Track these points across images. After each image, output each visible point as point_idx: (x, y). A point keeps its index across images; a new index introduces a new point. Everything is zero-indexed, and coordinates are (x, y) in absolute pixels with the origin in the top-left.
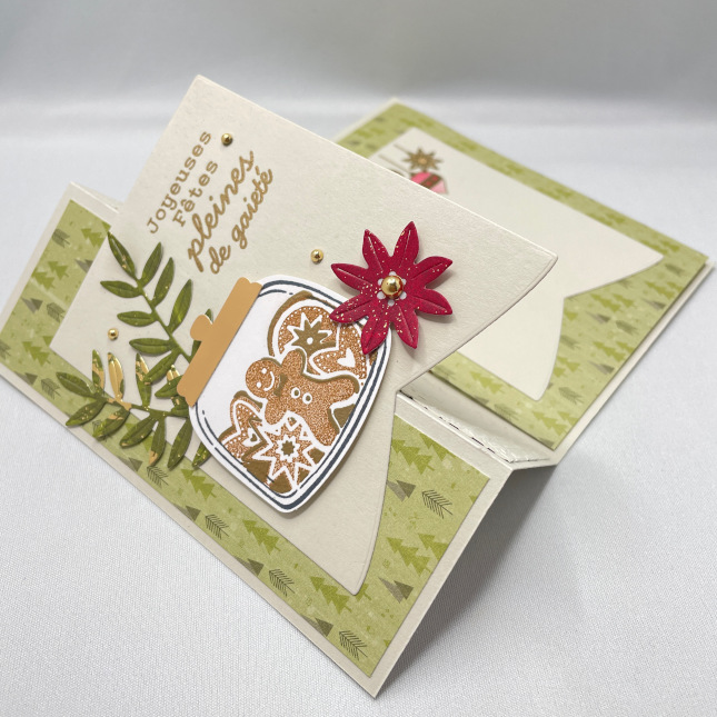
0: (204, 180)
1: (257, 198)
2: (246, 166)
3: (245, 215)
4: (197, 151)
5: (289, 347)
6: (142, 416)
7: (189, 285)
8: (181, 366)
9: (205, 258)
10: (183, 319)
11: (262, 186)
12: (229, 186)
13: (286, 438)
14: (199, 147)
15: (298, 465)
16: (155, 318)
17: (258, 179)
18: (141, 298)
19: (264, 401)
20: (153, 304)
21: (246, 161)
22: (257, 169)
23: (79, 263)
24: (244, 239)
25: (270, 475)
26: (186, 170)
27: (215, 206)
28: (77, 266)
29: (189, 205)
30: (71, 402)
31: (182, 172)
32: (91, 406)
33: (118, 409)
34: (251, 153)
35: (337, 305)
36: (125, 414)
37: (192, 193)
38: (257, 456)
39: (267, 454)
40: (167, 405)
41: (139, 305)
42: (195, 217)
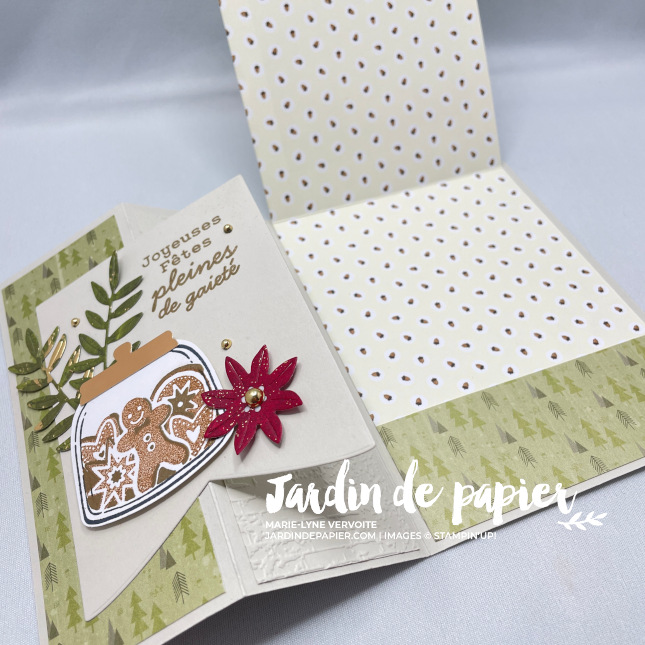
0: (196, 249)
1: (219, 281)
2: (228, 254)
3: (203, 288)
4: (206, 226)
5: (165, 401)
6: (53, 391)
7: (139, 317)
9: (161, 303)
10: (120, 338)
11: (227, 274)
12: (208, 262)
15: (115, 494)
16: (105, 327)
17: (228, 267)
18: (107, 307)
19: (125, 431)
20: (111, 317)
21: (229, 251)
22: (233, 260)
25: (93, 489)
26: (191, 235)
27: (191, 271)
29: (176, 261)
30: (22, 354)
31: (187, 235)
32: (30, 365)
33: (44, 378)
34: (236, 247)
36: (45, 384)
37: (184, 253)
38: (95, 470)
39: (101, 472)
40: (71, 393)
42: (175, 271)
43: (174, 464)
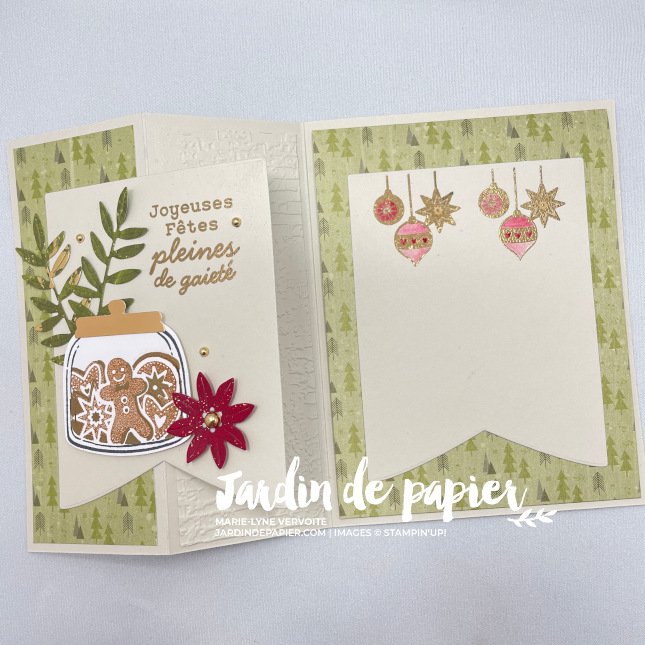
0: (202, 227)
1: (214, 278)
2: (229, 252)
3: (199, 277)
4: (217, 204)
5: (144, 376)
7: (135, 273)
8: (94, 305)
9: (159, 269)
10: (118, 283)
11: (223, 275)
12: (209, 249)
13: (100, 412)
14: (220, 203)
17: (226, 268)
18: (111, 241)
19: (108, 383)
22: (231, 262)
23: (102, 171)
24: (186, 290)
26: (201, 207)
28: (99, 171)
31: (197, 203)
32: (36, 258)
35: (183, 393)
36: (47, 286)
37: (190, 224)
38: (81, 400)
39: (85, 405)
42: (178, 240)
43: (141, 435)
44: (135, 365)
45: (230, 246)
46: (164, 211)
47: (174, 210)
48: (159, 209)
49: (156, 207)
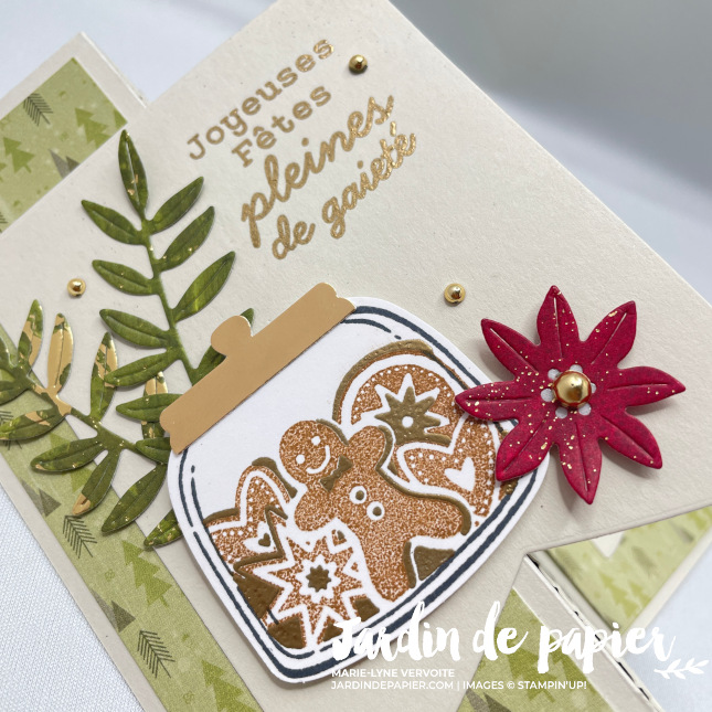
0: (302, 111)
1: (380, 170)
2: (377, 115)
3: (352, 188)
4: (305, 63)
5: (369, 419)
6: (85, 433)
7: (228, 260)
8: (174, 380)
9: (268, 229)
10: (201, 308)
11: (394, 155)
12: (338, 135)
13: (320, 561)
14: (310, 58)
15: (328, 612)
16: (154, 288)
17: (390, 141)
18: (141, 249)
19: (302, 489)
20: (158, 267)
21: (378, 108)
22: (392, 126)
23: (55, 158)
24: (342, 224)
25: (275, 611)
26: (278, 85)
27: (308, 156)
28: (50, 162)
29: (266, 140)
31: (269, 84)
33: (47, 407)
34: (391, 99)
35: (471, 385)
36: (55, 418)
37: (278, 122)
38: (263, 572)
39: (279, 574)
40: (132, 432)
41: (134, 258)
42: (271, 160)
43: (443, 536)
44: (337, 415)
45: (373, 107)
46: (216, 135)
47: (233, 121)
48: (202, 139)
49: (195, 139)
